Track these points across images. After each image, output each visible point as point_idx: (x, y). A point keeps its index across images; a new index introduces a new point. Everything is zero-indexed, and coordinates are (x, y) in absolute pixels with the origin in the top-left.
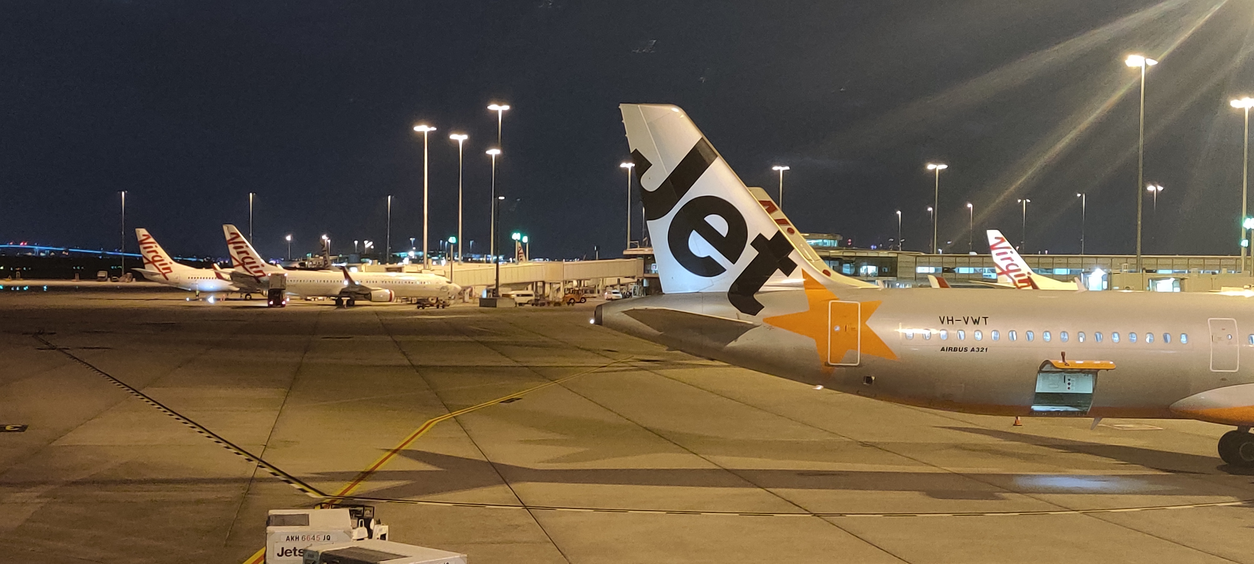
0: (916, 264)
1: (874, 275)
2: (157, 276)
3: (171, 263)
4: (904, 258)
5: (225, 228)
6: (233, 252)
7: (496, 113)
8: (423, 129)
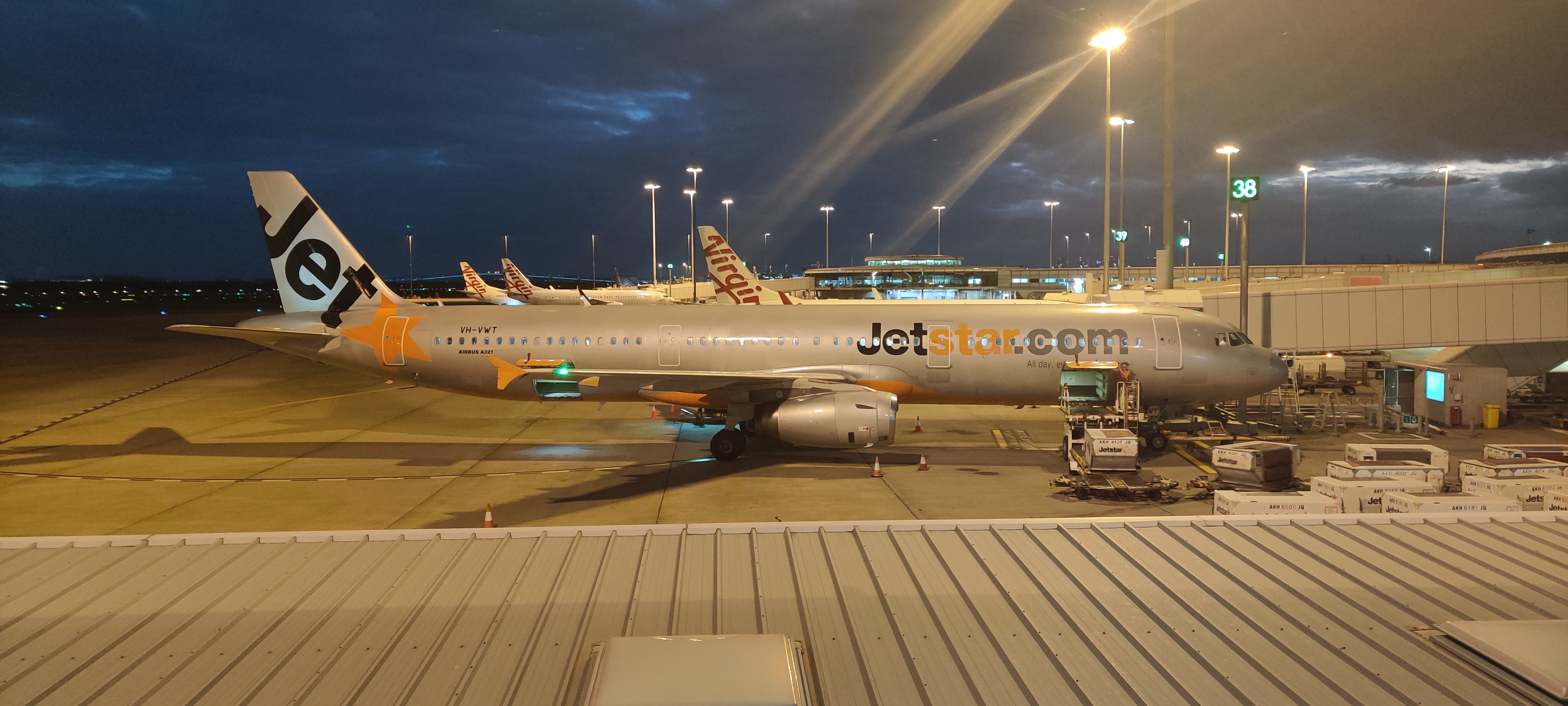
0: (1012, 277)
2: (475, 295)
3: (485, 286)
5: (503, 261)
6: (509, 278)
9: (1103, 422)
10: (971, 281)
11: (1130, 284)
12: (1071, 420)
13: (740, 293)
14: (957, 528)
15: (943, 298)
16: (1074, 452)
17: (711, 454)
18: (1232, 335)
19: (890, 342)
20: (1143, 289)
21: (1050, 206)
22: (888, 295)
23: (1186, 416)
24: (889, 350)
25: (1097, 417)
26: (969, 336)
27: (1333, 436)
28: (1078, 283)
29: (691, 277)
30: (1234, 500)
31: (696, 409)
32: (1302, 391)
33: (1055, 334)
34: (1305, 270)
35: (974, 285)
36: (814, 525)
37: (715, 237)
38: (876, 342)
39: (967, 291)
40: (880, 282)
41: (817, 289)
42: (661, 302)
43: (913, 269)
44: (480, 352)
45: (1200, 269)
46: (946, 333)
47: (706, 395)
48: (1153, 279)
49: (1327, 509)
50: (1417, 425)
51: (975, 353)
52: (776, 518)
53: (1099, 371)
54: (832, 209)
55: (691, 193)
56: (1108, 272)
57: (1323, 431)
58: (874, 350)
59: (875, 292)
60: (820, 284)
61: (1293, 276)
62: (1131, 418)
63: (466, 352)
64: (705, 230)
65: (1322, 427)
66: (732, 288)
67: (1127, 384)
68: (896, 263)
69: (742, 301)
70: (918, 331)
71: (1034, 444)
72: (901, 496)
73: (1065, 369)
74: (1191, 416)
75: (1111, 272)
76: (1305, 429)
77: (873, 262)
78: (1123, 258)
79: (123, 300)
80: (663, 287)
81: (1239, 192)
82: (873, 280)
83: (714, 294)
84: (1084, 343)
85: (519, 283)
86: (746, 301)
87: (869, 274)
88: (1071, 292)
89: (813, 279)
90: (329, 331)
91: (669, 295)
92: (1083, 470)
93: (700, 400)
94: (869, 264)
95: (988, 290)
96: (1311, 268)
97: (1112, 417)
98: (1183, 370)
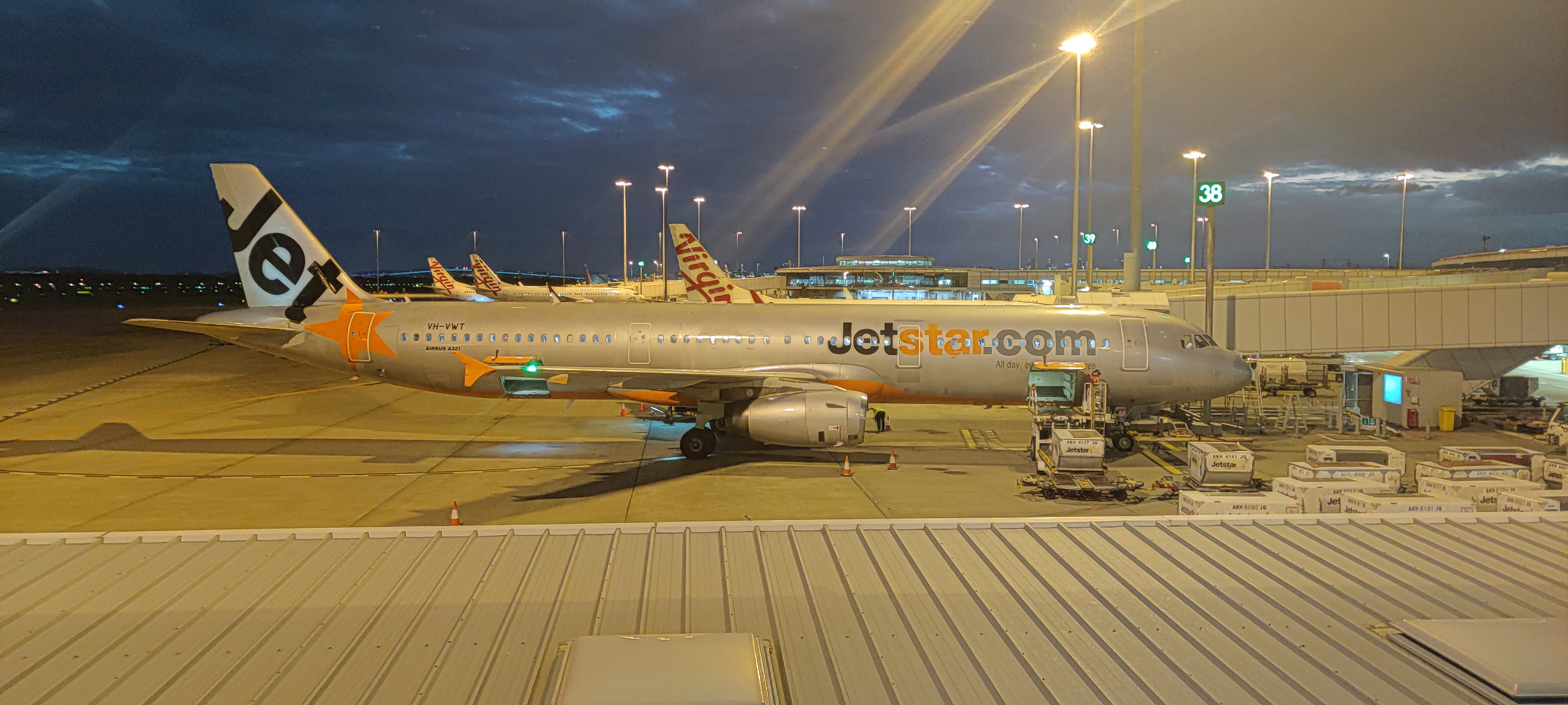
2: (443, 291)
3: (453, 282)
5: (471, 256)
6: (477, 274)
9: (1071, 423)
10: (941, 282)
11: (1098, 286)
12: (1038, 420)
13: (711, 291)
14: (925, 527)
15: (914, 298)
16: (1042, 452)
17: (681, 452)
18: (1197, 338)
19: (860, 342)
20: (1110, 291)
21: (1020, 208)
22: (859, 295)
23: (1152, 417)
24: (860, 349)
25: (1064, 418)
26: (939, 336)
27: (1295, 437)
28: (1047, 284)
29: (662, 274)
30: (1199, 500)
31: (666, 407)
32: (1265, 393)
33: (1023, 334)
34: (1268, 274)
35: (944, 286)
36: (784, 524)
37: (686, 235)
38: (848, 341)
39: (937, 292)
40: (851, 282)
41: (788, 288)
42: (632, 300)
43: (884, 269)
44: (447, 348)
45: (1167, 273)
46: (916, 333)
47: (676, 393)
48: (1121, 281)
49: (1288, 509)
50: (1375, 427)
51: (944, 352)
52: (746, 516)
53: (1067, 371)
54: (804, 208)
55: (663, 190)
56: (1076, 275)
57: (1284, 433)
58: (845, 349)
59: (846, 293)
60: (792, 283)
61: (1257, 280)
62: (1097, 419)
63: (433, 348)
64: (677, 228)
65: (1283, 429)
66: (703, 286)
67: (1094, 386)
68: (868, 263)
69: (713, 300)
70: (889, 330)
71: (1002, 444)
72: (870, 495)
73: (1032, 369)
74: (1157, 417)
75: (1079, 274)
76: (1267, 431)
77: (845, 262)
78: (1091, 260)
79: (79, 292)
80: (633, 284)
81: (1205, 197)
82: (845, 279)
83: (685, 292)
84: (1052, 344)
85: (487, 280)
86: (718, 299)
87: (841, 274)
88: (1039, 294)
89: (785, 278)
90: (294, 326)
91: (640, 293)
92: (1051, 470)
93: (671, 398)
94: (841, 264)
95: (958, 291)
96: (1274, 273)
97: (1079, 417)
98: (1149, 372)
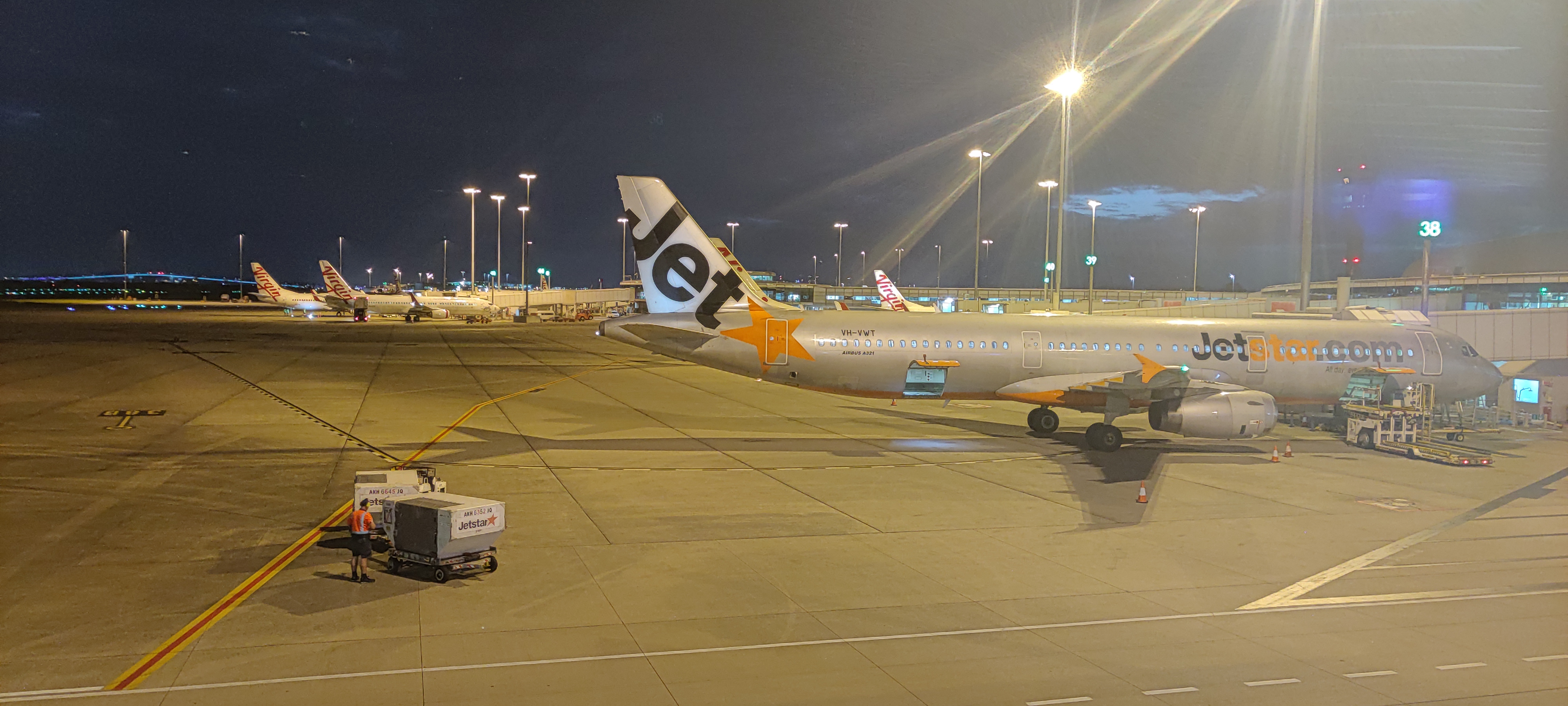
1: (797, 301)
2: (268, 299)
3: (279, 289)
4: (818, 289)
5: (321, 262)
6: (327, 281)
7: (526, 180)
8: (471, 191)
19: (1218, 349)
24: (1218, 356)
26: (1281, 346)
33: (1346, 345)
38: (1208, 349)
44: (862, 353)
46: (1263, 342)
47: (1063, 394)
51: (1286, 359)
58: (1206, 356)
63: (849, 353)
70: (1241, 340)
81: (1425, 231)
90: (708, 331)
93: (1058, 398)
